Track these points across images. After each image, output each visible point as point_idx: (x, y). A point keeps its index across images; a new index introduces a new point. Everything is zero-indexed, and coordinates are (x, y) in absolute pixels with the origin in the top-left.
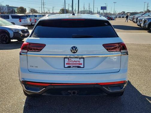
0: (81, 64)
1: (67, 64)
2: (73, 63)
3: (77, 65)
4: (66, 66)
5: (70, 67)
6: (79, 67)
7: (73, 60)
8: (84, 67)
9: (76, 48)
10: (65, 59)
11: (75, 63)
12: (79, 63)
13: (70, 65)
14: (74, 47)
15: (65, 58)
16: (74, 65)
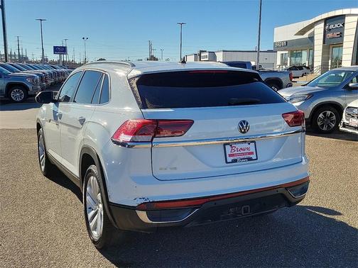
0: (252, 153)
1: (230, 155)
2: (239, 152)
3: (245, 157)
4: (229, 159)
5: (235, 161)
6: (250, 159)
7: (239, 146)
8: (257, 159)
9: (247, 123)
10: (227, 146)
11: (242, 152)
12: (248, 151)
13: (236, 158)
14: (244, 122)
15: (225, 145)
16: (241, 157)
